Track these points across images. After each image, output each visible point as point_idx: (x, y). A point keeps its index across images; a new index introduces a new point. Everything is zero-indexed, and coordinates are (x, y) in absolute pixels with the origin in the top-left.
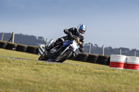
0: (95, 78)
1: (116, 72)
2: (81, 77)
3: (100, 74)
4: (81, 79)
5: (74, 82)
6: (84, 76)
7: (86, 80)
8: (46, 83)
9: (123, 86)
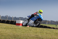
0: (11, 30)
1: (19, 27)
2: (4, 30)
6: (6, 29)
7: (7, 31)
9: (22, 33)
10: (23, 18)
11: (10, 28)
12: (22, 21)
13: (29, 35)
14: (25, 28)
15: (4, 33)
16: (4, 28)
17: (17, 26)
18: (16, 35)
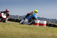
0: (28, 30)
1: (36, 27)
3: (29, 28)
4: (22, 30)
5: (19, 32)
6: (23, 29)
7: (24, 31)
8: (7, 32)
9: (39, 33)
10: (40, 18)
11: (28, 28)
12: (39, 21)
13: (46, 34)
14: (42, 28)
15: (21, 33)
16: (21, 28)
17: (34, 25)
18: (33, 34)
